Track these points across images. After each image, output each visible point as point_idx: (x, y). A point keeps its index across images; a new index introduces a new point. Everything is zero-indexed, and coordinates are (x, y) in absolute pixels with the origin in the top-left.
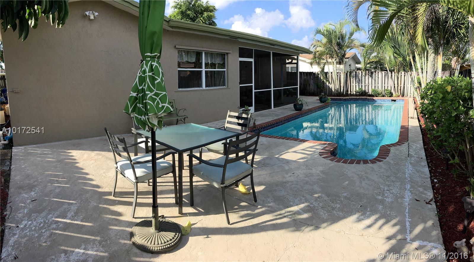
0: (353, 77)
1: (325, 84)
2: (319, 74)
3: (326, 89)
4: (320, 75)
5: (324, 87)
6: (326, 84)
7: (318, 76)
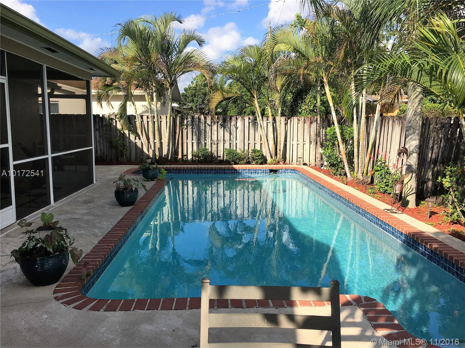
0: (187, 126)
1: (127, 140)
2: (112, 119)
3: (131, 150)
4: (114, 121)
5: (124, 145)
6: (129, 139)
7: (111, 124)
